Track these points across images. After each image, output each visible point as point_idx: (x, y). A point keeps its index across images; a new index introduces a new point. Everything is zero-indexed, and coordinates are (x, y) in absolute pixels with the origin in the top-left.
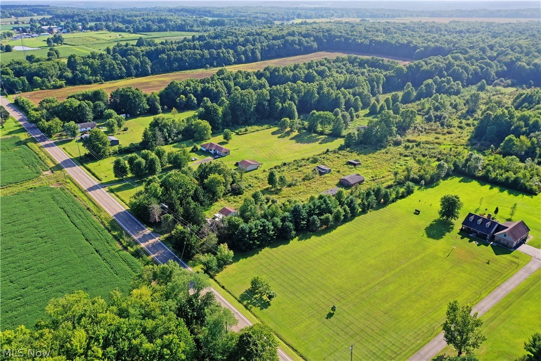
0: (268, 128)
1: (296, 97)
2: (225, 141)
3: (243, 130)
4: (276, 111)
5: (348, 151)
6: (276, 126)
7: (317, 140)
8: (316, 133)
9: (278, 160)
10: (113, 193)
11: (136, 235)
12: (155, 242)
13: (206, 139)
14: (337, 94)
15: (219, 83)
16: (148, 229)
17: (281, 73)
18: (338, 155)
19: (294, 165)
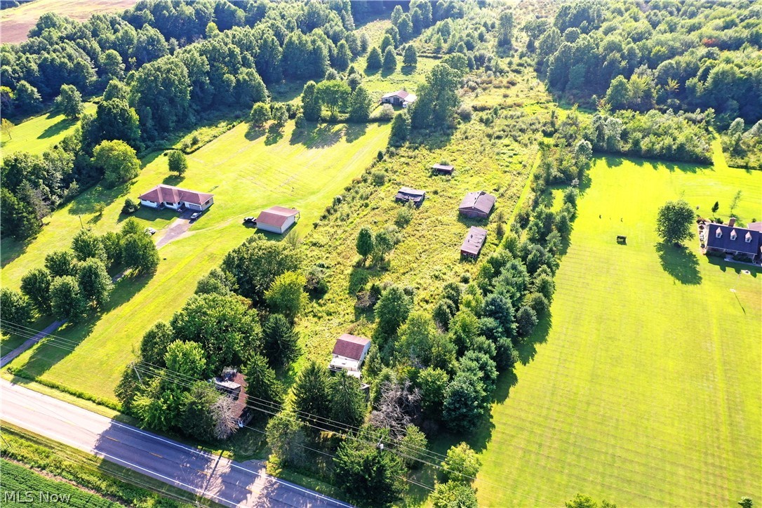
0: (229, 129)
2: (176, 173)
3: (188, 139)
4: (227, 91)
5: (410, 148)
6: (241, 122)
7: (337, 136)
8: (324, 121)
9: (313, 193)
10: (32, 380)
11: (204, 487)
12: (266, 488)
13: (130, 179)
14: (314, 42)
15: (70, 47)
16: (215, 456)
17: (174, 11)
18: (403, 160)
19: (353, 198)
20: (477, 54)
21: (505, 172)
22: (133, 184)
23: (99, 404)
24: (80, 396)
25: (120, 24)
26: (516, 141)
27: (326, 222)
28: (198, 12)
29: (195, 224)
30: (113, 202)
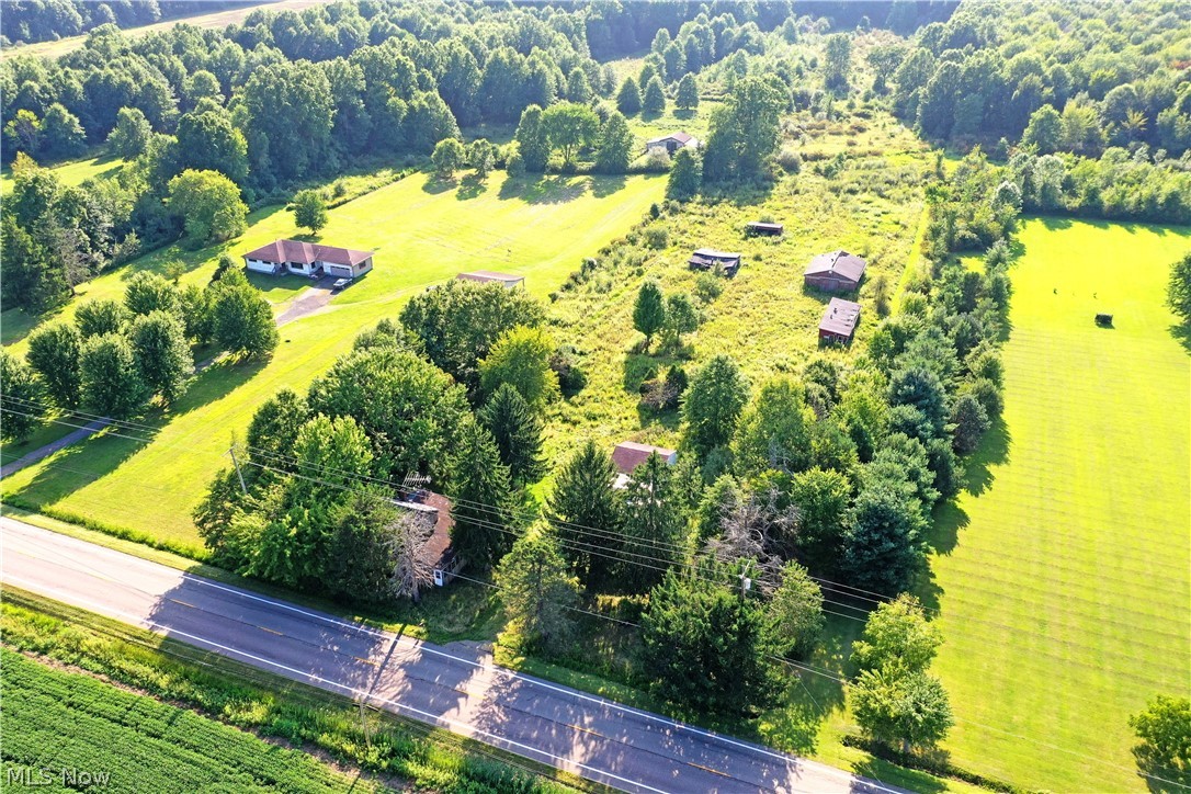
0: (396, 180)
1: (429, 74)
3: (329, 189)
4: (393, 124)
5: (703, 204)
6: (416, 171)
7: (577, 191)
8: (554, 171)
9: (545, 259)
10: (36, 510)
11: (370, 685)
12: (496, 688)
13: (228, 238)
14: (533, 64)
15: (138, 63)
16: (389, 633)
17: (306, 28)
18: (692, 217)
19: (616, 263)
20: (797, 90)
21: (874, 234)
22: (233, 244)
23: (161, 548)
24: (124, 536)
25: (219, 42)
26: (883, 197)
27: (572, 294)
28: (343, 33)
29: (341, 295)
30: (197, 266)
